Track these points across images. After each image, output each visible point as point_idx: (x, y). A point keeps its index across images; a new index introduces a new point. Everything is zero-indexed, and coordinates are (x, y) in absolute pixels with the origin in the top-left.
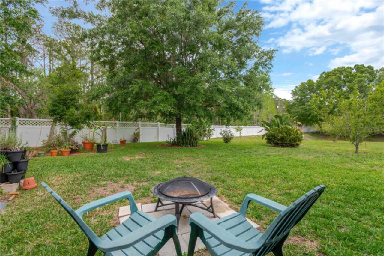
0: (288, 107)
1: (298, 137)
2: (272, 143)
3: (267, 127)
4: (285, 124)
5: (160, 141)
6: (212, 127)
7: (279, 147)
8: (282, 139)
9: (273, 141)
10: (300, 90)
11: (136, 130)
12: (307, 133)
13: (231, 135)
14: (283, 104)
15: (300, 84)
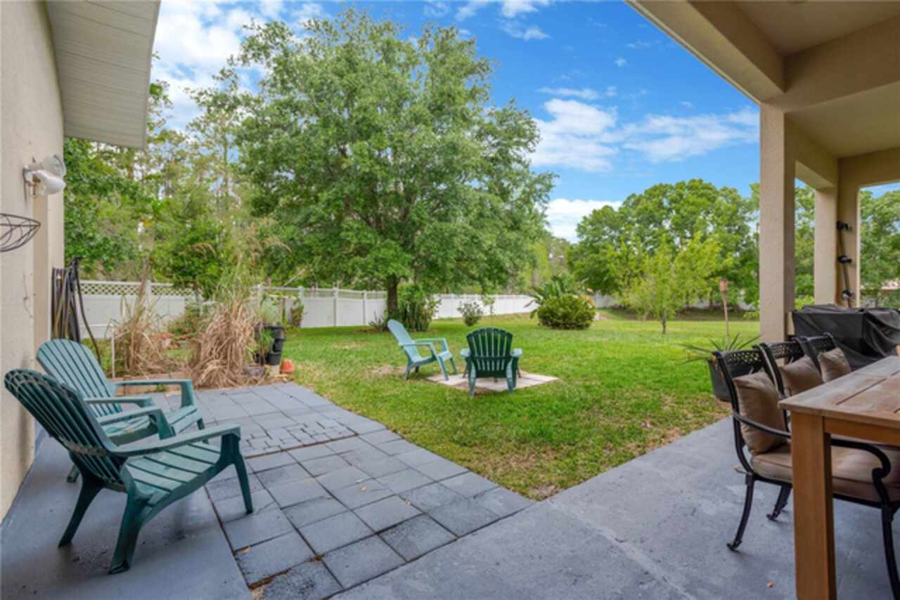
0: (570, 254)
1: (588, 313)
2: (549, 323)
3: (539, 296)
4: (569, 292)
5: (338, 325)
6: (436, 297)
7: (560, 329)
8: (565, 316)
9: (551, 321)
10: (592, 224)
11: (295, 303)
12: (604, 308)
13: (479, 311)
14: (559, 250)
15: (591, 213)
